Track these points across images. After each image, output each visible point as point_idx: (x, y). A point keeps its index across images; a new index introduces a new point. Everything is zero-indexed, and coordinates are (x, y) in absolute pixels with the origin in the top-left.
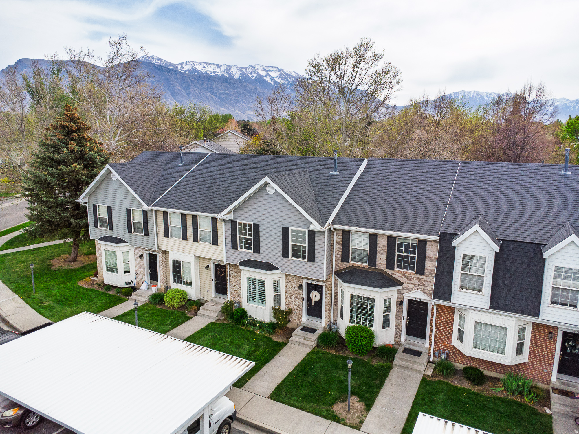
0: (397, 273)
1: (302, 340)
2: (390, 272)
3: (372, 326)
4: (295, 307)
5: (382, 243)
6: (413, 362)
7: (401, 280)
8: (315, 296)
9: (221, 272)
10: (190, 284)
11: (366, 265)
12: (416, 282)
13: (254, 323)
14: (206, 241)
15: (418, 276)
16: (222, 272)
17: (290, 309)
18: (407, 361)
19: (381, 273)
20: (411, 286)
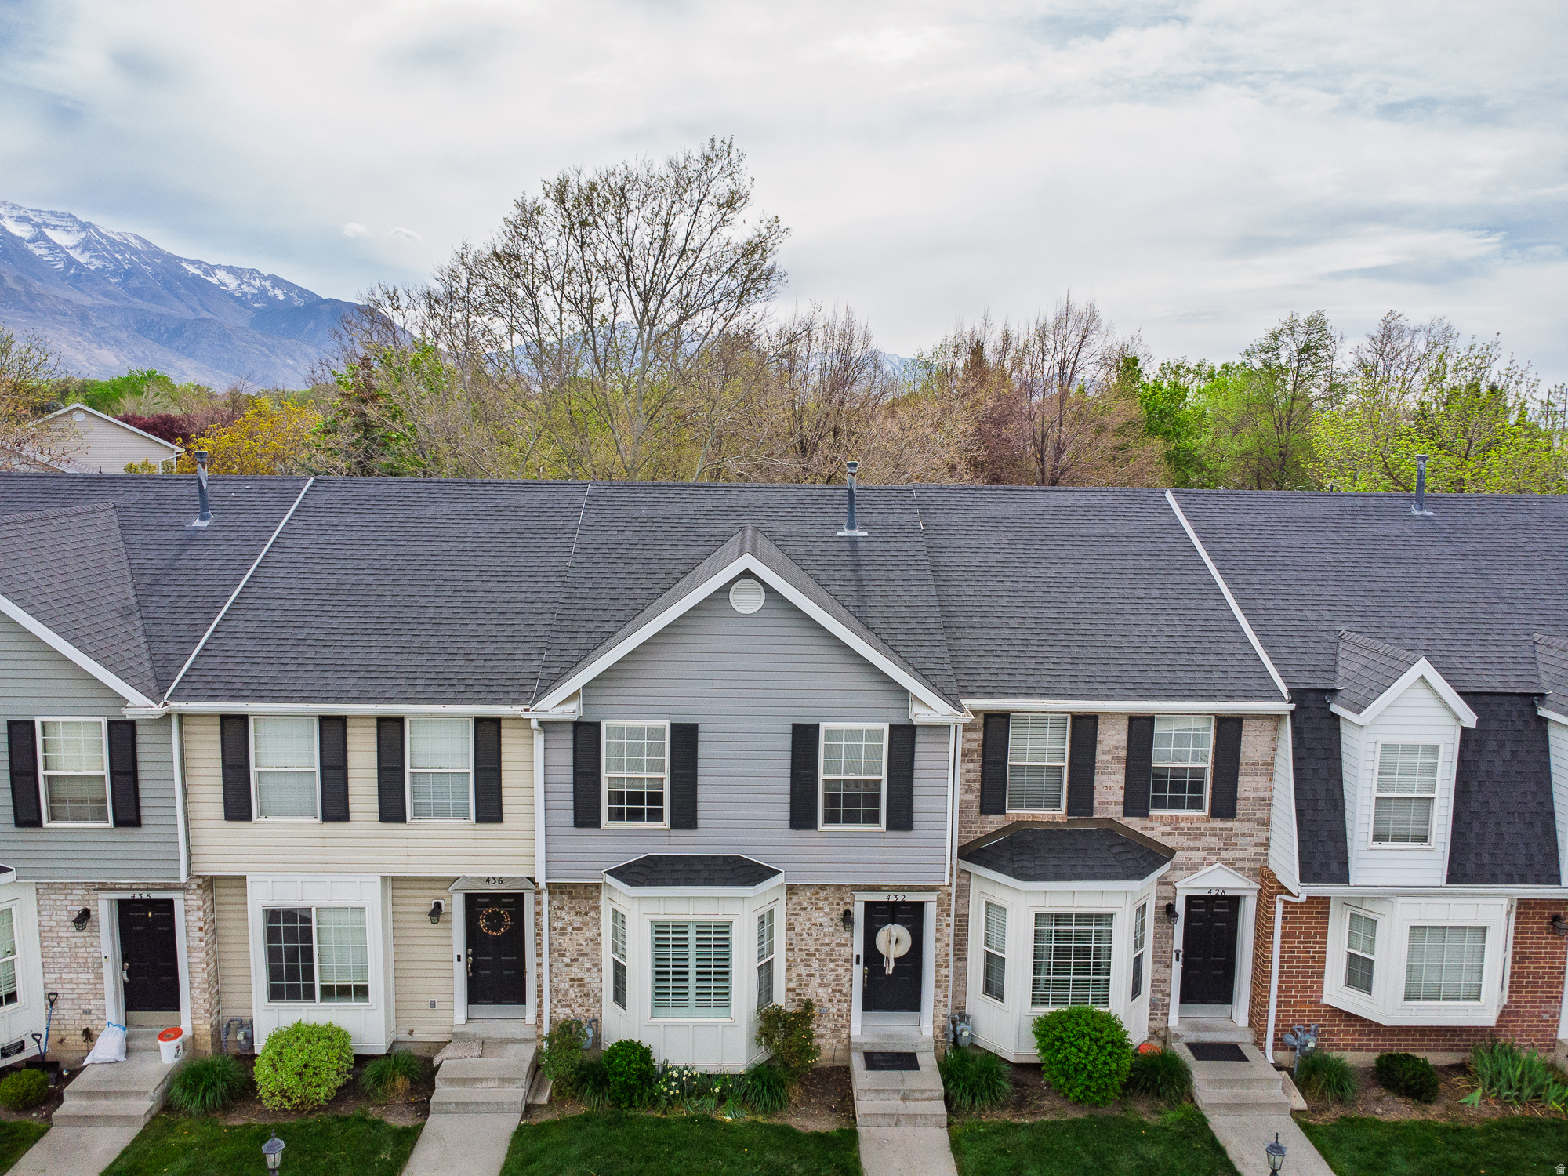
0: (1156, 826)
1: (895, 1104)
2: (1135, 824)
3: (1105, 1000)
4: (824, 993)
5: (1112, 740)
6: (1249, 1083)
7: (1169, 842)
8: (893, 941)
9: (495, 921)
10: (362, 992)
11: (1060, 814)
12: (1213, 841)
13: (699, 1086)
14: (441, 812)
15: (1218, 824)
16: (501, 918)
17: (809, 1005)
18: (1232, 1083)
19: (1110, 831)
20: (1197, 856)
